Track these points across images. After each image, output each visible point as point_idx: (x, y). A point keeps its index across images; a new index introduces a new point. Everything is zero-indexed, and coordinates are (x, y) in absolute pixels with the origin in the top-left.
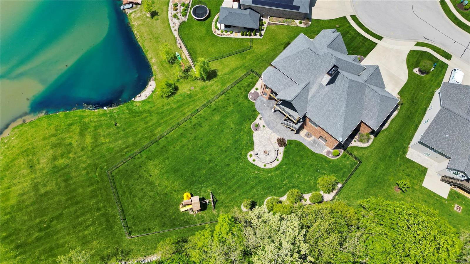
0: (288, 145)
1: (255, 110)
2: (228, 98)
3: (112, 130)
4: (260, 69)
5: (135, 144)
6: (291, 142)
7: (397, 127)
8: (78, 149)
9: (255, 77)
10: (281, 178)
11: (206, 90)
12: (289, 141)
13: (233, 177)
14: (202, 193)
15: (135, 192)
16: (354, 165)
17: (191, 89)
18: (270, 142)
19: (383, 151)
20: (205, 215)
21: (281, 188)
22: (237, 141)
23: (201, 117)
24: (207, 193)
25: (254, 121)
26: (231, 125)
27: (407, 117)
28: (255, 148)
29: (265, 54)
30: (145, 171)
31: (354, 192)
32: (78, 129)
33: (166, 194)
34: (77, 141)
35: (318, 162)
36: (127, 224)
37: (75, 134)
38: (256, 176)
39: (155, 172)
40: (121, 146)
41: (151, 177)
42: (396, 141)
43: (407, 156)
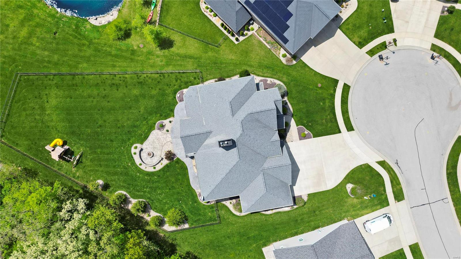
0: (174, 162)
1: (172, 111)
2: (160, 80)
3: (49, 37)
4: (210, 75)
5: (56, 64)
6: (179, 161)
7: (278, 221)
8: (10, 35)
9: (199, 79)
10: (146, 184)
11: (150, 57)
12: (178, 159)
13: (108, 154)
14: (75, 147)
15: (27, 106)
16: (213, 220)
17: (140, 45)
18: (162, 148)
19: (247, 229)
20: (65, 166)
21: (139, 192)
22: (135, 126)
23: (124, 81)
24: (79, 151)
25: (163, 120)
26: (142, 108)
27: (295, 219)
28: (144, 144)
29: (226, 63)
30: (46, 94)
31: (193, 240)
32: (24, 15)
33: (48, 126)
34: (14, 27)
35: (186, 195)
36: (4, 128)
37: (18, 18)
38: (127, 167)
39: (53, 102)
40: (44, 58)
41: (47, 103)
42: (266, 231)
43: (263, 249)
